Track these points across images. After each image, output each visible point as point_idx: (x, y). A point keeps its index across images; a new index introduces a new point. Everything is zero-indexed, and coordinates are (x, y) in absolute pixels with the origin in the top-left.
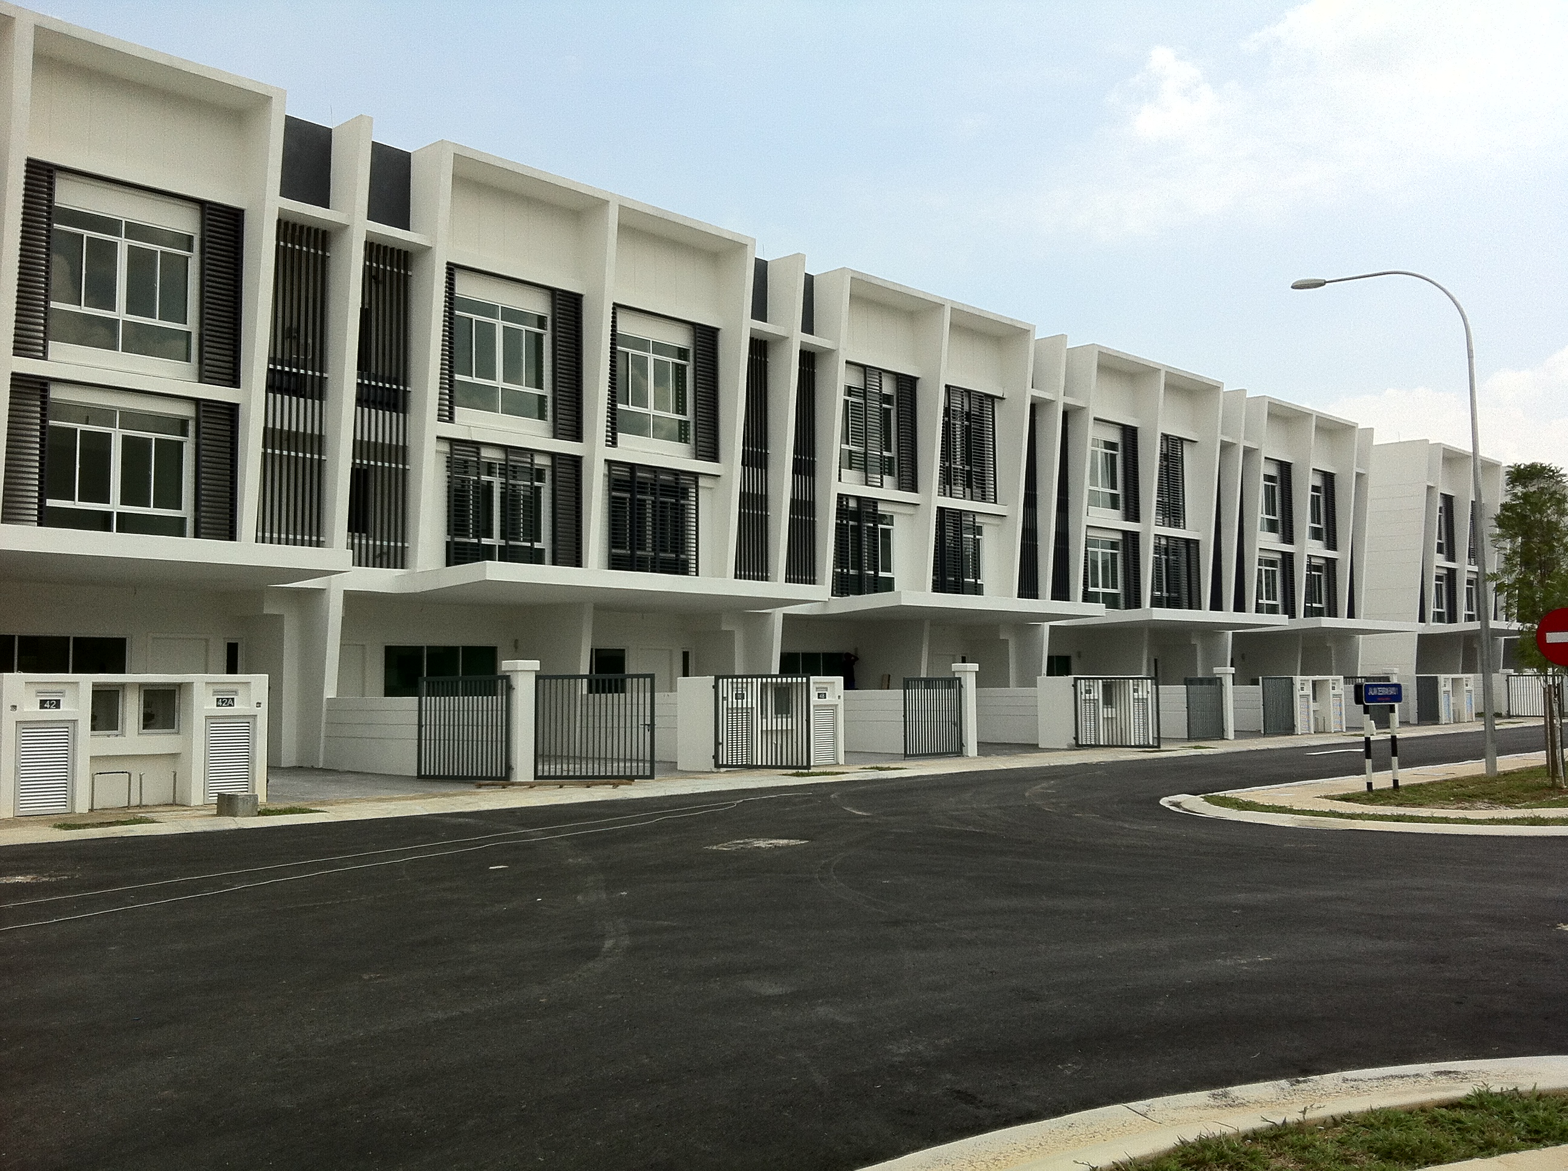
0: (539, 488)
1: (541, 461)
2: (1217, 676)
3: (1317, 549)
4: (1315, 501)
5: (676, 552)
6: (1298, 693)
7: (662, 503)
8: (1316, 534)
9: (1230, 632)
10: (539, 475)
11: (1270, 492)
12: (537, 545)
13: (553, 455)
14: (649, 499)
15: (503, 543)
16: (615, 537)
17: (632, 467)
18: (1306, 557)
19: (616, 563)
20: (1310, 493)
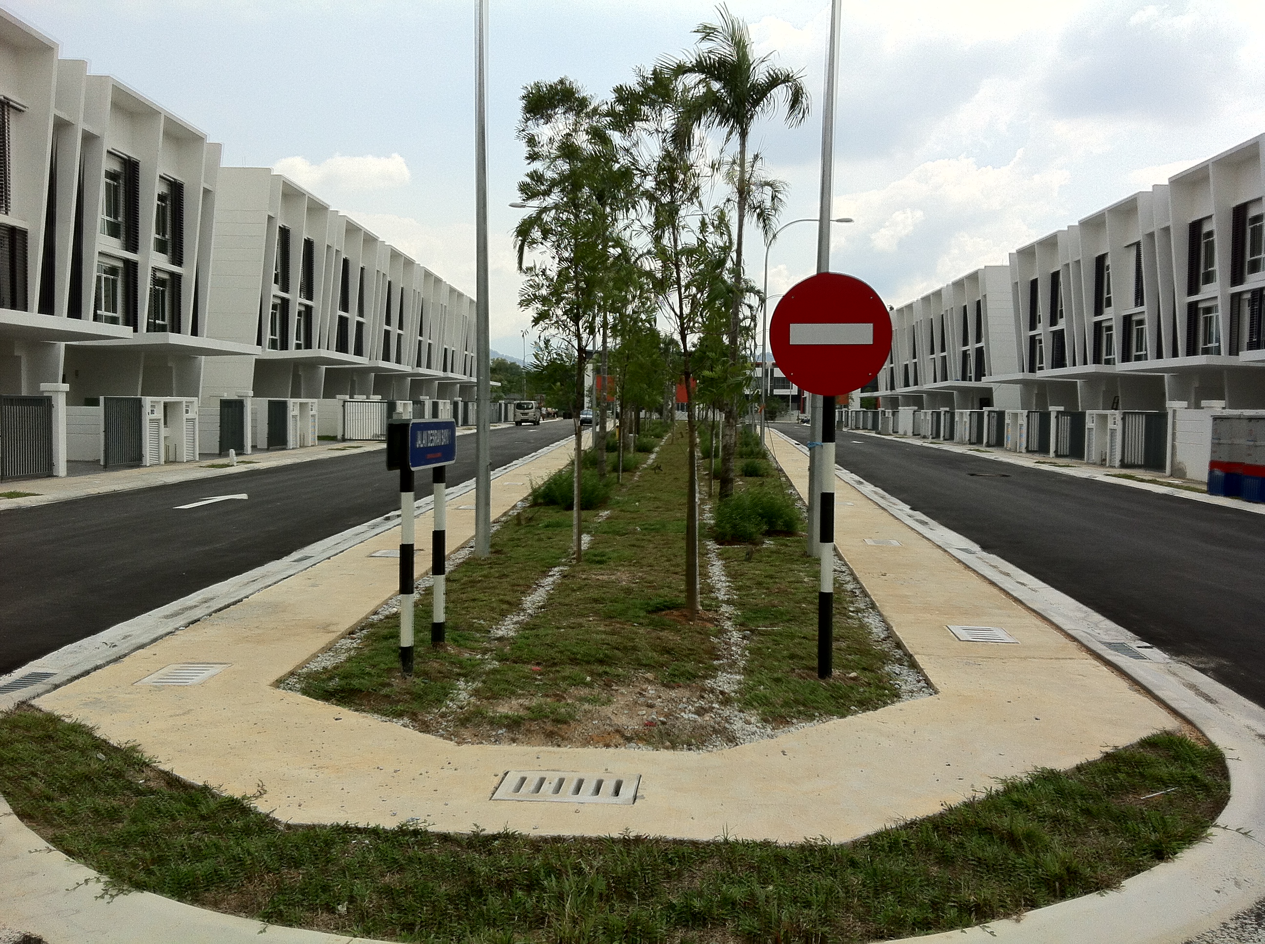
2: (45, 394)
3: (162, 261)
4: (161, 211)
6: (147, 418)
8: (161, 247)
9: (63, 345)
11: (112, 192)
18: (150, 270)
20: (156, 202)
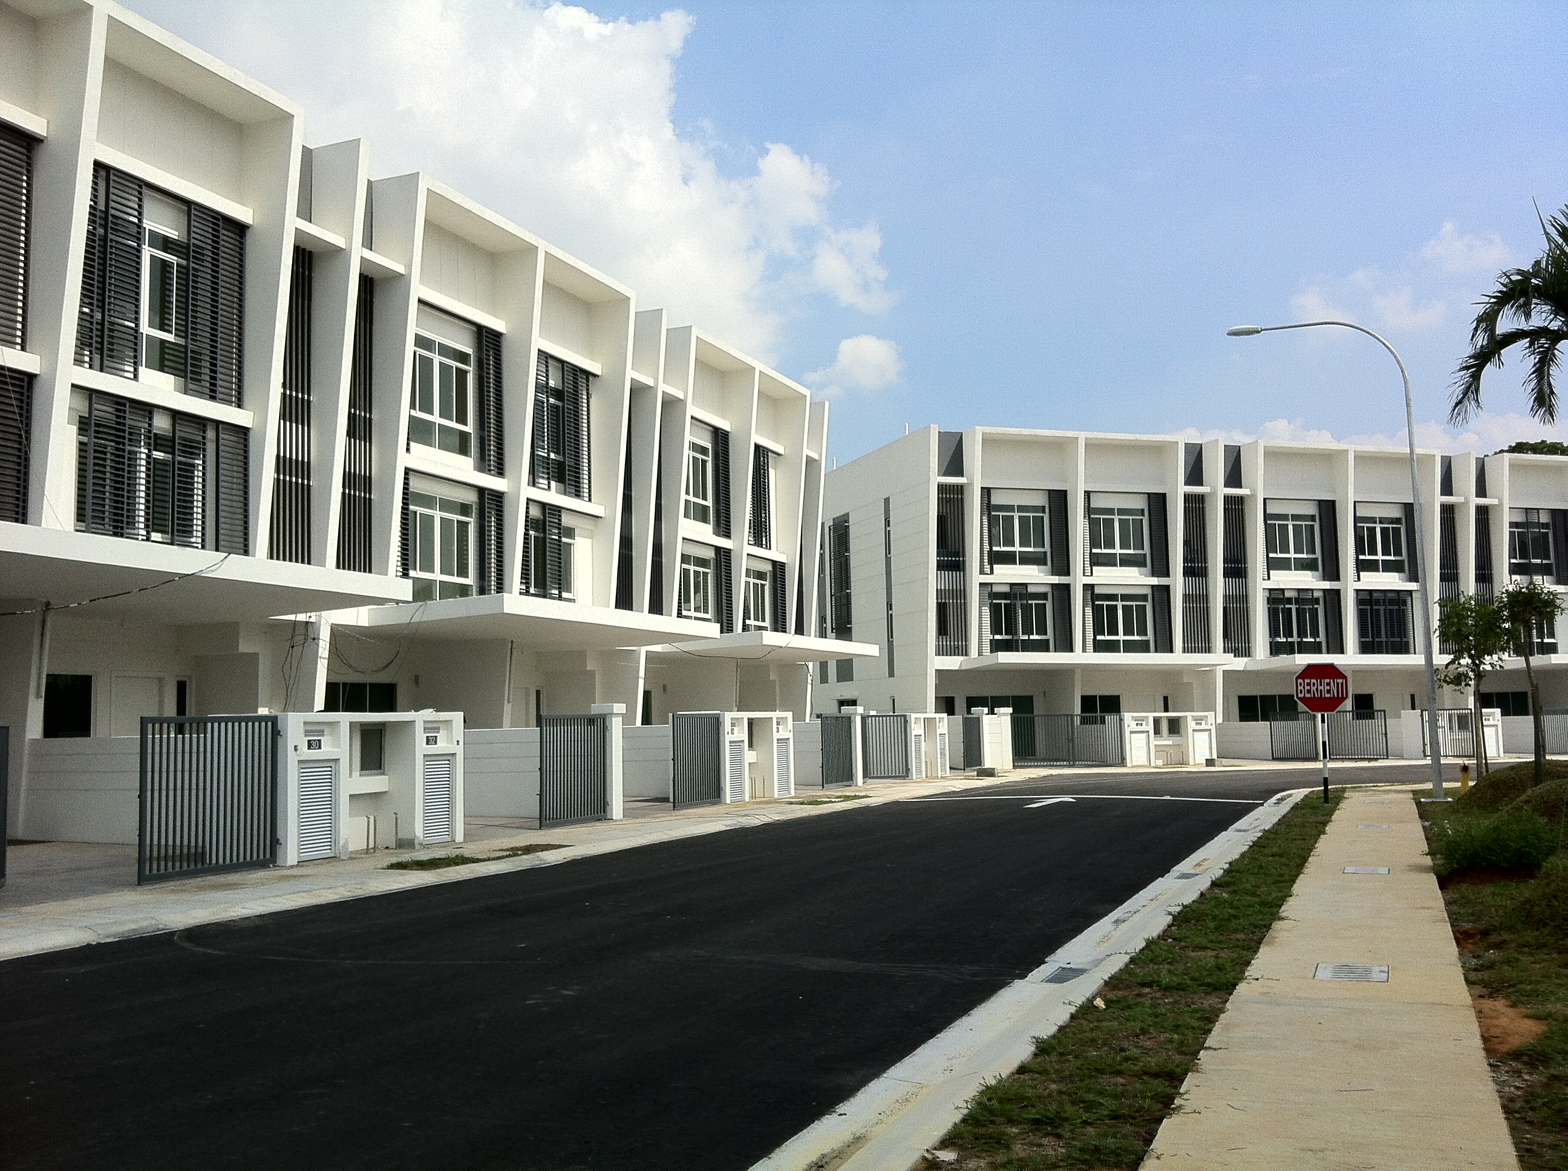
0: (1317, 608)
1: (1316, 594)
5: (1401, 637)
7: (1390, 610)
10: (1317, 601)
12: (1318, 640)
13: (1324, 591)
14: (1382, 608)
15: (1299, 640)
16: (1363, 630)
17: (1371, 591)
19: (1366, 648)
